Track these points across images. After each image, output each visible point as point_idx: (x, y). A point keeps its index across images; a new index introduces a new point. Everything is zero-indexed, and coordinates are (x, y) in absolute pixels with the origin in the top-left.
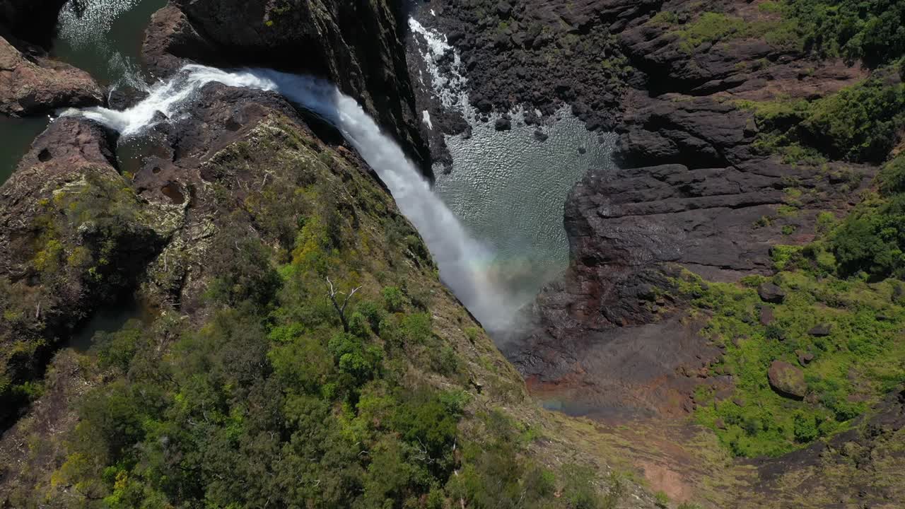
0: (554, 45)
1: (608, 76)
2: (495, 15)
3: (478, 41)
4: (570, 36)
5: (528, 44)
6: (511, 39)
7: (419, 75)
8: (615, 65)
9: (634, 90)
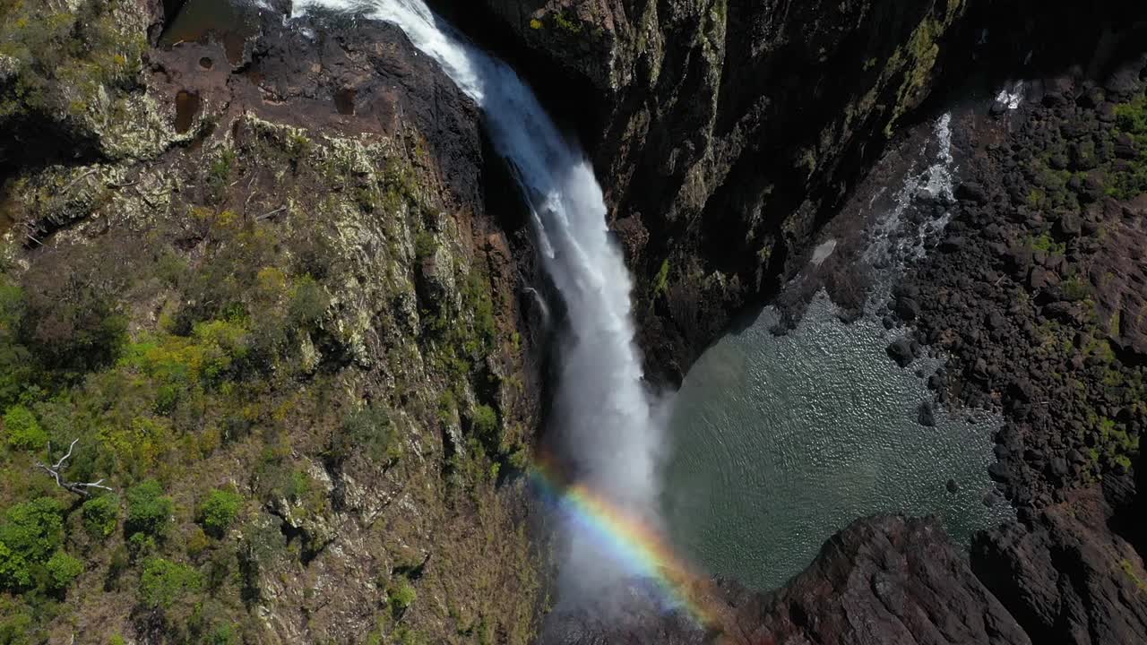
0: (1073, 332)
1: (1089, 442)
2: (1049, 220)
3: (992, 228)
4: (1105, 345)
5: (1044, 298)
6: (1031, 269)
7: (878, 190)
8: (1113, 438)
9: (1100, 493)
